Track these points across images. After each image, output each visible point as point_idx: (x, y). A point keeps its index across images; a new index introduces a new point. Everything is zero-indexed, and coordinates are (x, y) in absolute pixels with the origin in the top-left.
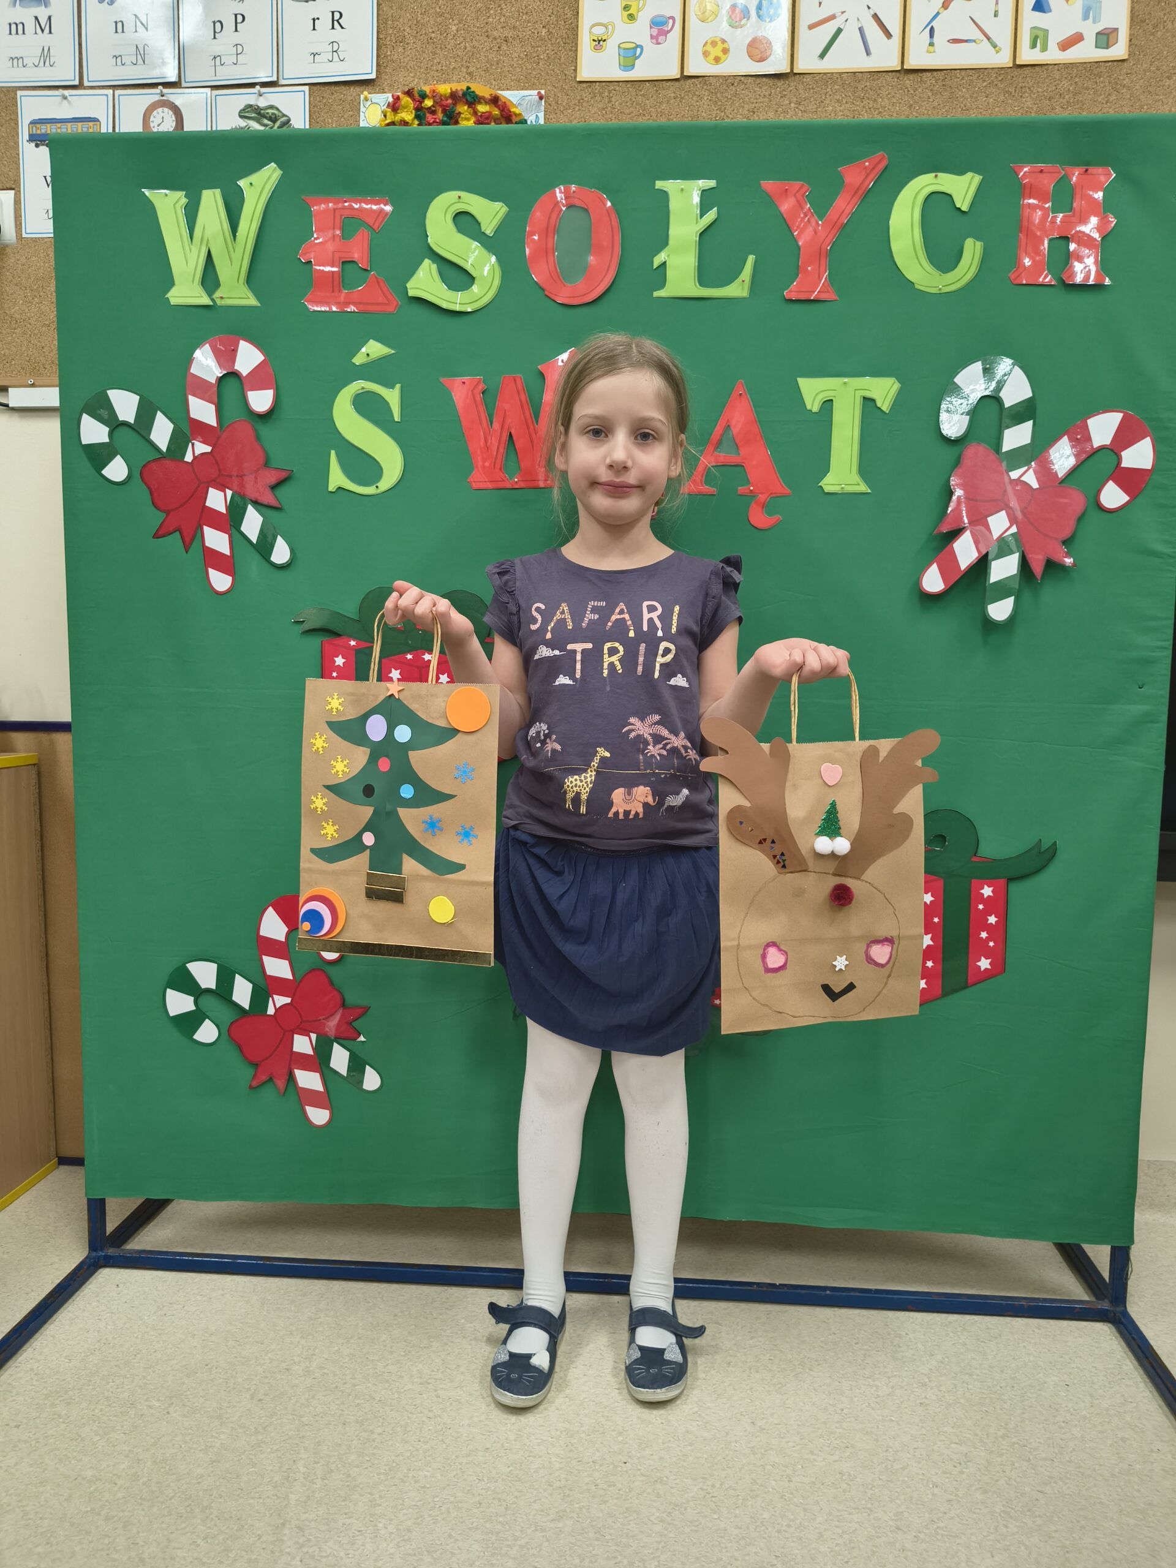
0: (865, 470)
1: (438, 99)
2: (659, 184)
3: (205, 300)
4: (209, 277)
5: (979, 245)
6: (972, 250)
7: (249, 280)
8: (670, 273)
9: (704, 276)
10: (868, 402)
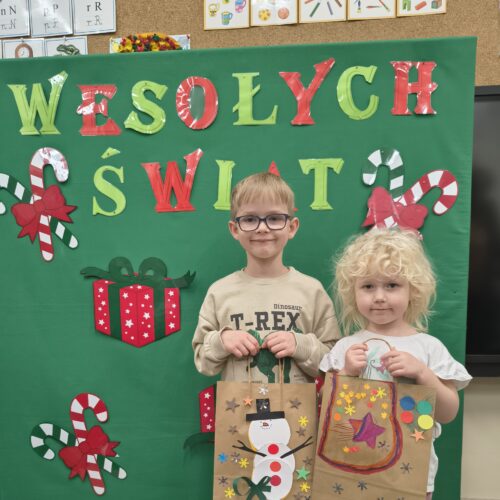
0: (330, 200)
1: (142, 40)
2: (234, 75)
3: (36, 133)
4: (38, 122)
5: (377, 98)
6: (374, 100)
7: (55, 123)
8: (240, 115)
9: (255, 116)
10: (330, 169)
